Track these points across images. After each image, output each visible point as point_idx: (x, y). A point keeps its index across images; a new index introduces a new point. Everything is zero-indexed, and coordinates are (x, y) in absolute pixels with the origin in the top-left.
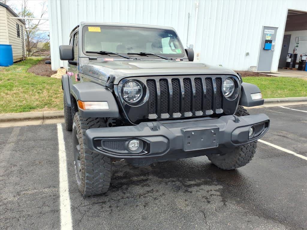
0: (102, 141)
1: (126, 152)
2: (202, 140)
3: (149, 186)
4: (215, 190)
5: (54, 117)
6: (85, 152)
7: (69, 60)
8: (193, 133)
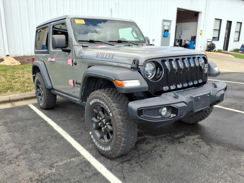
0: (143, 110)
1: (160, 117)
2: (203, 102)
3: (150, 143)
4: (197, 138)
5: (20, 99)
6: (122, 121)
7: (61, 48)
8: (199, 98)
